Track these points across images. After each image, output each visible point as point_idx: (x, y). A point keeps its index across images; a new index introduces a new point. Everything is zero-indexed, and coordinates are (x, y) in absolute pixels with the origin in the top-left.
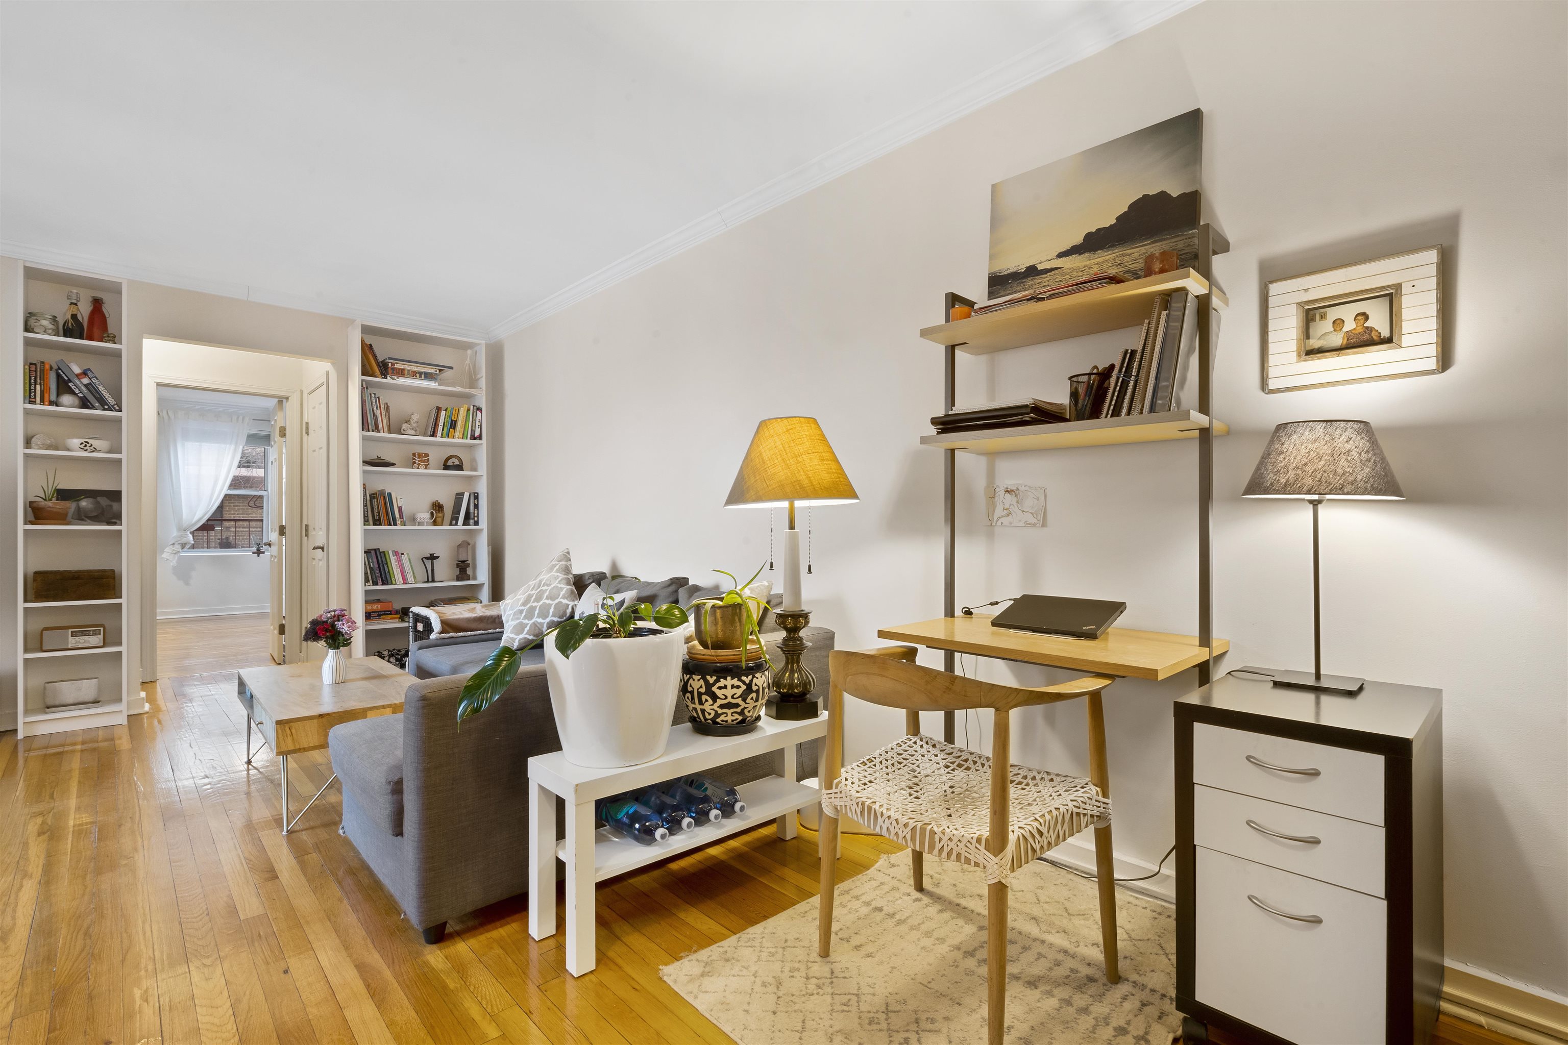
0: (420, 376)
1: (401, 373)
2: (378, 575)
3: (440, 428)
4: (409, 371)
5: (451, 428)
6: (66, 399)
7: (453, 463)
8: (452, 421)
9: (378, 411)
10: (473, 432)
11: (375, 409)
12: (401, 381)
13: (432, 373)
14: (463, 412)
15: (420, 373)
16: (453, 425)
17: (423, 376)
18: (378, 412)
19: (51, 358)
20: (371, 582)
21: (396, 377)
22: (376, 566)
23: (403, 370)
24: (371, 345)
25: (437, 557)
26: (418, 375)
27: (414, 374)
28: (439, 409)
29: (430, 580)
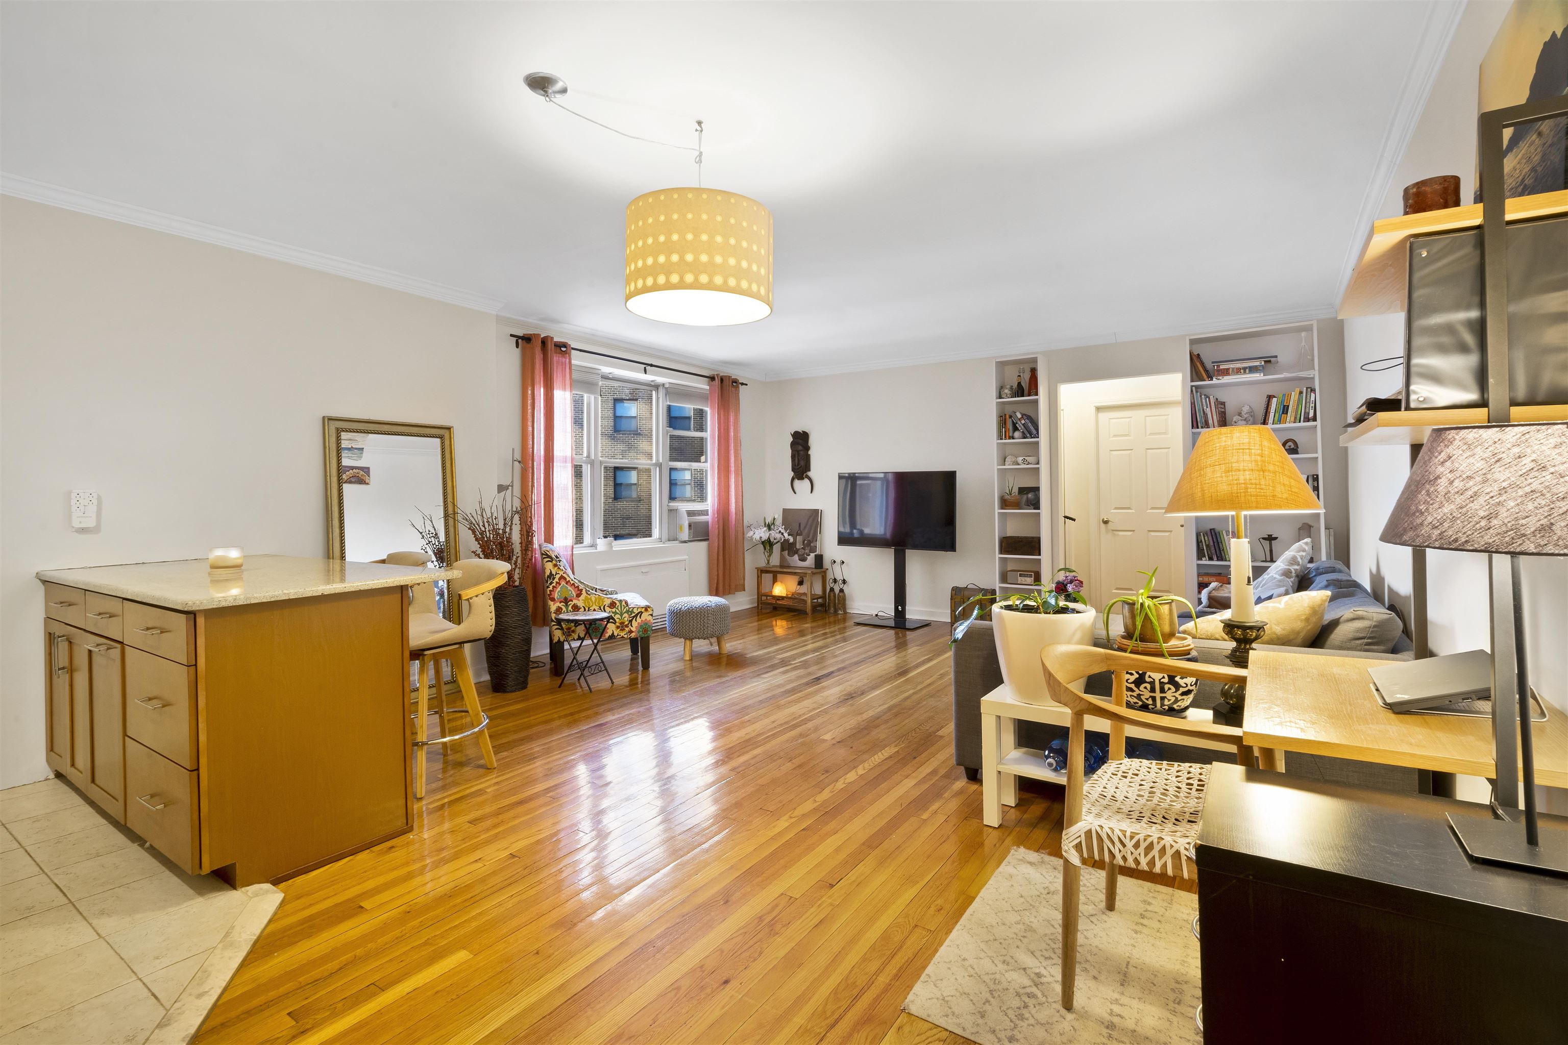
0: (1245, 372)
1: (1226, 372)
2: (1213, 551)
3: (1272, 415)
4: (1233, 369)
5: (1283, 413)
6: (1017, 434)
7: (1290, 446)
8: (1284, 406)
9: (1208, 409)
10: (1307, 414)
11: (1205, 408)
12: (1226, 379)
13: (1256, 366)
14: (1294, 396)
15: (1245, 369)
16: (1285, 410)
17: (1247, 370)
18: (1208, 411)
19: (1008, 410)
20: (1207, 557)
21: (1221, 377)
22: (1212, 544)
23: (1228, 369)
24: (1198, 355)
25: (1276, 538)
26: (1242, 371)
27: (1238, 371)
28: (1270, 398)
29: (1268, 559)
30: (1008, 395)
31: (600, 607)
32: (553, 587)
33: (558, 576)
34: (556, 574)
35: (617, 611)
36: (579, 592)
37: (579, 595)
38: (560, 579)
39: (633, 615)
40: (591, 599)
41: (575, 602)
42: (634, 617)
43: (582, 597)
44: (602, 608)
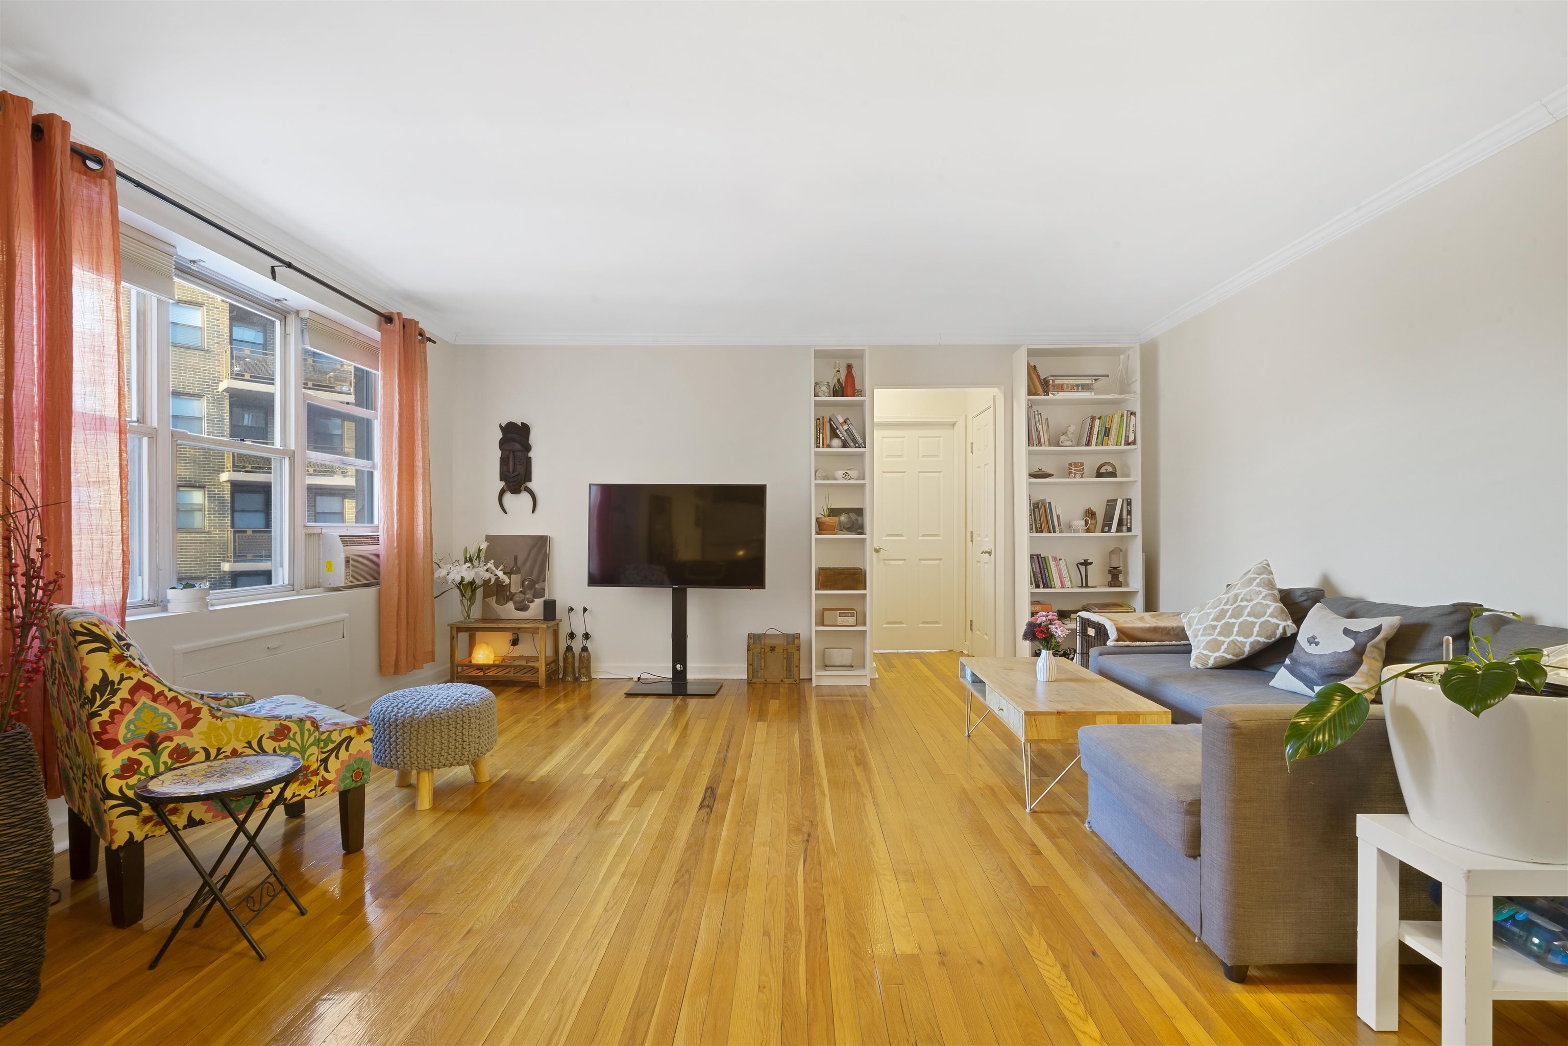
0: (1078, 389)
1: (1061, 388)
2: (1040, 578)
3: (1095, 437)
4: (1067, 385)
5: (1105, 435)
6: (836, 442)
7: (1106, 470)
8: (1106, 428)
9: (1040, 426)
10: (1127, 437)
11: (1038, 425)
12: (1061, 395)
13: (1088, 384)
14: (1117, 419)
15: (1078, 386)
16: (1107, 432)
17: (1080, 388)
19: (827, 413)
20: (1034, 585)
21: (1056, 393)
22: (1038, 570)
23: (1062, 385)
24: (1035, 366)
25: (1091, 563)
26: (1075, 388)
27: (1073, 388)
28: (1093, 418)
29: (1084, 585)
30: (826, 394)
31: (249, 743)
32: (113, 713)
33: (127, 685)
34: (122, 679)
35: (293, 744)
36: (191, 716)
37: (189, 725)
38: (133, 691)
39: (331, 746)
40: (224, 728)
41: (179, 740)
42: (332, 751)
43: (200, 727)
44: (255, 744)
